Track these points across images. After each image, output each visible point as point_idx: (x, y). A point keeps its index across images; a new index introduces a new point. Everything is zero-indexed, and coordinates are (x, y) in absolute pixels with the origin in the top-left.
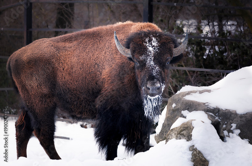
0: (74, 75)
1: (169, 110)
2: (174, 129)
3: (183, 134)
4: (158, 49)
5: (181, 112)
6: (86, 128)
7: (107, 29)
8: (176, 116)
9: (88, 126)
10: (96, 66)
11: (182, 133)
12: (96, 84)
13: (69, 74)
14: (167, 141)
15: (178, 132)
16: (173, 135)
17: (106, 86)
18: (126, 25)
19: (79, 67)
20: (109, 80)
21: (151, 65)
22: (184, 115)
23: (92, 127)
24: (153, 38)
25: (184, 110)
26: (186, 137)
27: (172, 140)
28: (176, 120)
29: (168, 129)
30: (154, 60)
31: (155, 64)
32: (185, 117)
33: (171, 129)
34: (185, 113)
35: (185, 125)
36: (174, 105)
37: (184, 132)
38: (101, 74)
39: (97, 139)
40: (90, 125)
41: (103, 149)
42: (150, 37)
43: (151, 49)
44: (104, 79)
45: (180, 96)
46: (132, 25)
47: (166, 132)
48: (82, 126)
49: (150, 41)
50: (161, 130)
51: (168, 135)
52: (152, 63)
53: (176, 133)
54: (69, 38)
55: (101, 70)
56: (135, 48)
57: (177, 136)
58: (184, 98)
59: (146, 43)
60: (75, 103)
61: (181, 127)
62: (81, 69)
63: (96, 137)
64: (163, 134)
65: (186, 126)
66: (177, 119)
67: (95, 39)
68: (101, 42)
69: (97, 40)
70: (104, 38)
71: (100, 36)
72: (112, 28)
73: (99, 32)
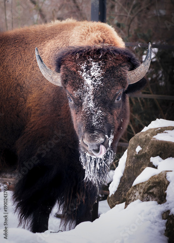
1: (130, 157)
2: (138, 185)
3: (152, 193)
4: (102, 80)
5: (149, 159)
8: (142, 165)
9: (1, 188)
10: (18, 88)
11: (151, 191)
12: (18, 116)
14: (127, 205)
15: (144, 190)
16: (137, 194)
17: (32, 120)
20: (38, 110)
21: (89, 108)
22: (155, 164)
24: (93, 63)
25: (154, 156)
26: (157, 198)
27: (135, 202)
28: (141, 172)
29: (128, 186)
30: (94, 100)
31: (96, 106)
32: (156, 167)
33: (134, 185)
34: (155, 160)
35: (155, 178)
36: (138, 149)
37: (154, 190)
38: (25, 100)
39: (17, 203)
41: (25, 219)
42: (88, 62)
43: (88, 81)
44: (29, 108)
45: (148, 135)
46: (74, 25)
47: (127, 190)
49: (88, 68)
50: (119, 188)
51: (129, 194)
52: (91, 105)
53: (142, 191)
55: (25, 95)
56: (67, 76)
57: (143, 197)
58: (155, 137)
59: (82, 71)
61: (149, 182)
63: (16, 200)
64: (121, 194)
65: (157, 180)
66: (143, 169)
67: (17, 47)
68: (26, 51)
69: (20, 48)
70: (31, 45)
71: (25, 42)
72: (44, 29)
73: (23, 35)
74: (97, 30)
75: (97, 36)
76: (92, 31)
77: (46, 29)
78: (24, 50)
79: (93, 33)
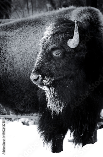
0: (15, 66)
6: (28, 125)
7: (49, 16)
9: (29, 123)
13: (11, 65)
18: (68, 10)
19: (20, 57)
23: (34, 124)
40: (33, 122)
48: (23, 123)
54: (10, 27)
60: (17, 96)
62: (22, 59)
67: (37, 27)
68: (43, 30)
69: (39, 27)
70: (46, 25)
71: (42, 23)
72: (54, 14)
73: (41, 19)
74: (87, 12)
75: (87, 16)
76: (84, 13)
77: (56, 14)
78: (42, 29)
79: (85, 14)
